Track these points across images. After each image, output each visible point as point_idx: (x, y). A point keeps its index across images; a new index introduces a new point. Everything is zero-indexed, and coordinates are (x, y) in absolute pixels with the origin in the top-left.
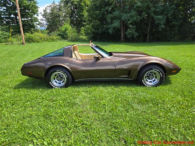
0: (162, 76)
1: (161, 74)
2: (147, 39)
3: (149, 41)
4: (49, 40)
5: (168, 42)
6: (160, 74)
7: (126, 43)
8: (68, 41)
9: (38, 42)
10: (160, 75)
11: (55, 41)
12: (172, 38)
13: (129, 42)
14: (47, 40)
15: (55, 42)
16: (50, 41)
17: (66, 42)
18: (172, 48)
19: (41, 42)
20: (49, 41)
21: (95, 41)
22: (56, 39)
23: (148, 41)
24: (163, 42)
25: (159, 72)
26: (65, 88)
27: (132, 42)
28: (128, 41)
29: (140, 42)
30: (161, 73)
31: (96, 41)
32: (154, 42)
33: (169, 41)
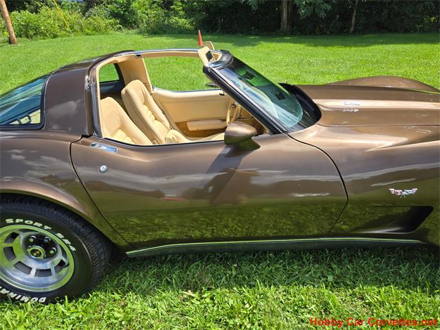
4: (87, 30)
8: (140, 33)
9: (55, 36)
11: (103, 33)
14: (82, 30)
15: (102, 37)
17: (134, 36)
21: (212, 32)
26: (70, 301)
29: (332, 33)
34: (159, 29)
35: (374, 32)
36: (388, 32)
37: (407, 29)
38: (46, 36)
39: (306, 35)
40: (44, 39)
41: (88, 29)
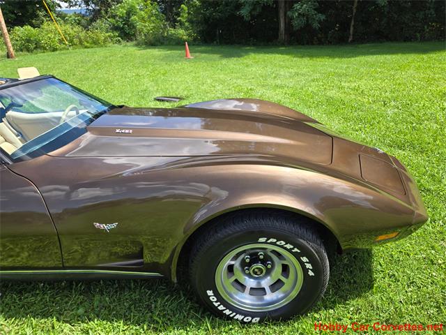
0: (311, 273)
1: (309, 266)
2: (350, 35)
3: (353, 41)
4: (86, 44)
5: (405, 41)
6: (302, 264)
7: (291, 48)
9: (55, 50)
10: (305, 270)
12: (416, 32)
13: (299, 44)
16: (88, 45)
18: (413, 61)
19: (64, 49)
20: (86, 47)
22: (105, 41)
23: (350, 39)
24: (392, 44)
25: (297, 256)
27: (308, 44)
28: (297, 41)
29: (330, 43)
30: (305, 259)
31: (213, 42)
32: (368, 42)
33: (407, 39)
34: (157, 41)
35: (373, 41)
36: (387, 41)
37: (407, 38)
38: (46, 49)
39: (303, 45)
40: (44, 52)
41: (88, 42)
